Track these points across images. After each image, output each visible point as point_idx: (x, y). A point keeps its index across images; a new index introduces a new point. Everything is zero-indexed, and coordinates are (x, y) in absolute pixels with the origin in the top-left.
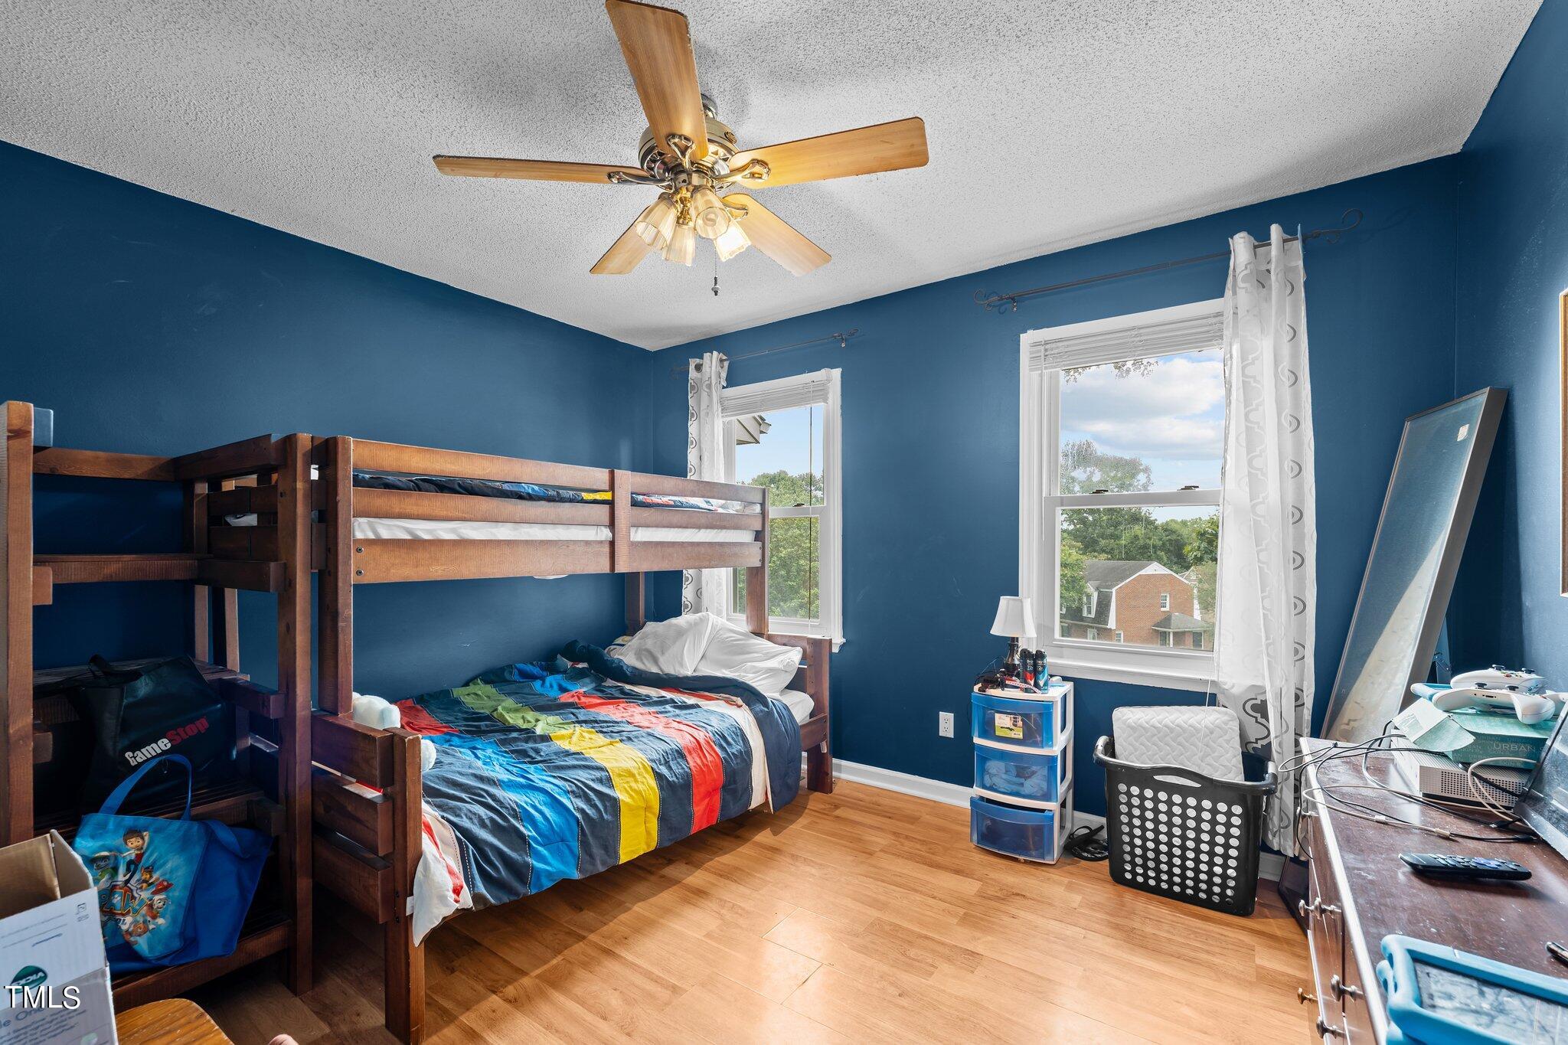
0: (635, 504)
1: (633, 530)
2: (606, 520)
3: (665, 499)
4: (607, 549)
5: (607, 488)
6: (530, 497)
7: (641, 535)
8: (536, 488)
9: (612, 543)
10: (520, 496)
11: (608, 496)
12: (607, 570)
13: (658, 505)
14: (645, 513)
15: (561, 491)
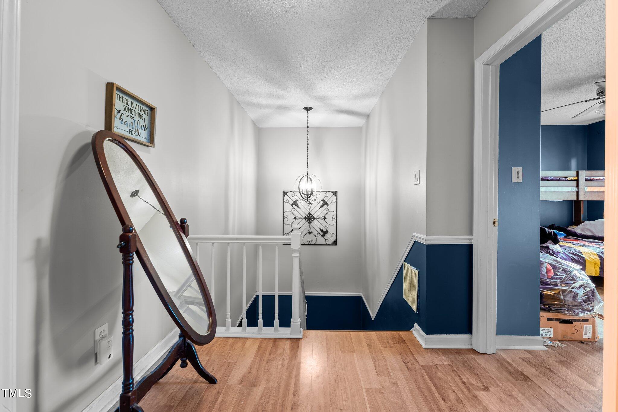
0: (586, 180)
1: (586, 188)
2: (576, 185)
3: (597, 178)
4: (576, 194)
5: (576, 176)
6: (551, 180)
7: (588, 189)
8: (553, 178)
9: (578, 192)
10: (548, 180)
11: (576, 178)
12: (575, 199)
13: (596, 180)
14: (591, 183)
15: (560, 178)
